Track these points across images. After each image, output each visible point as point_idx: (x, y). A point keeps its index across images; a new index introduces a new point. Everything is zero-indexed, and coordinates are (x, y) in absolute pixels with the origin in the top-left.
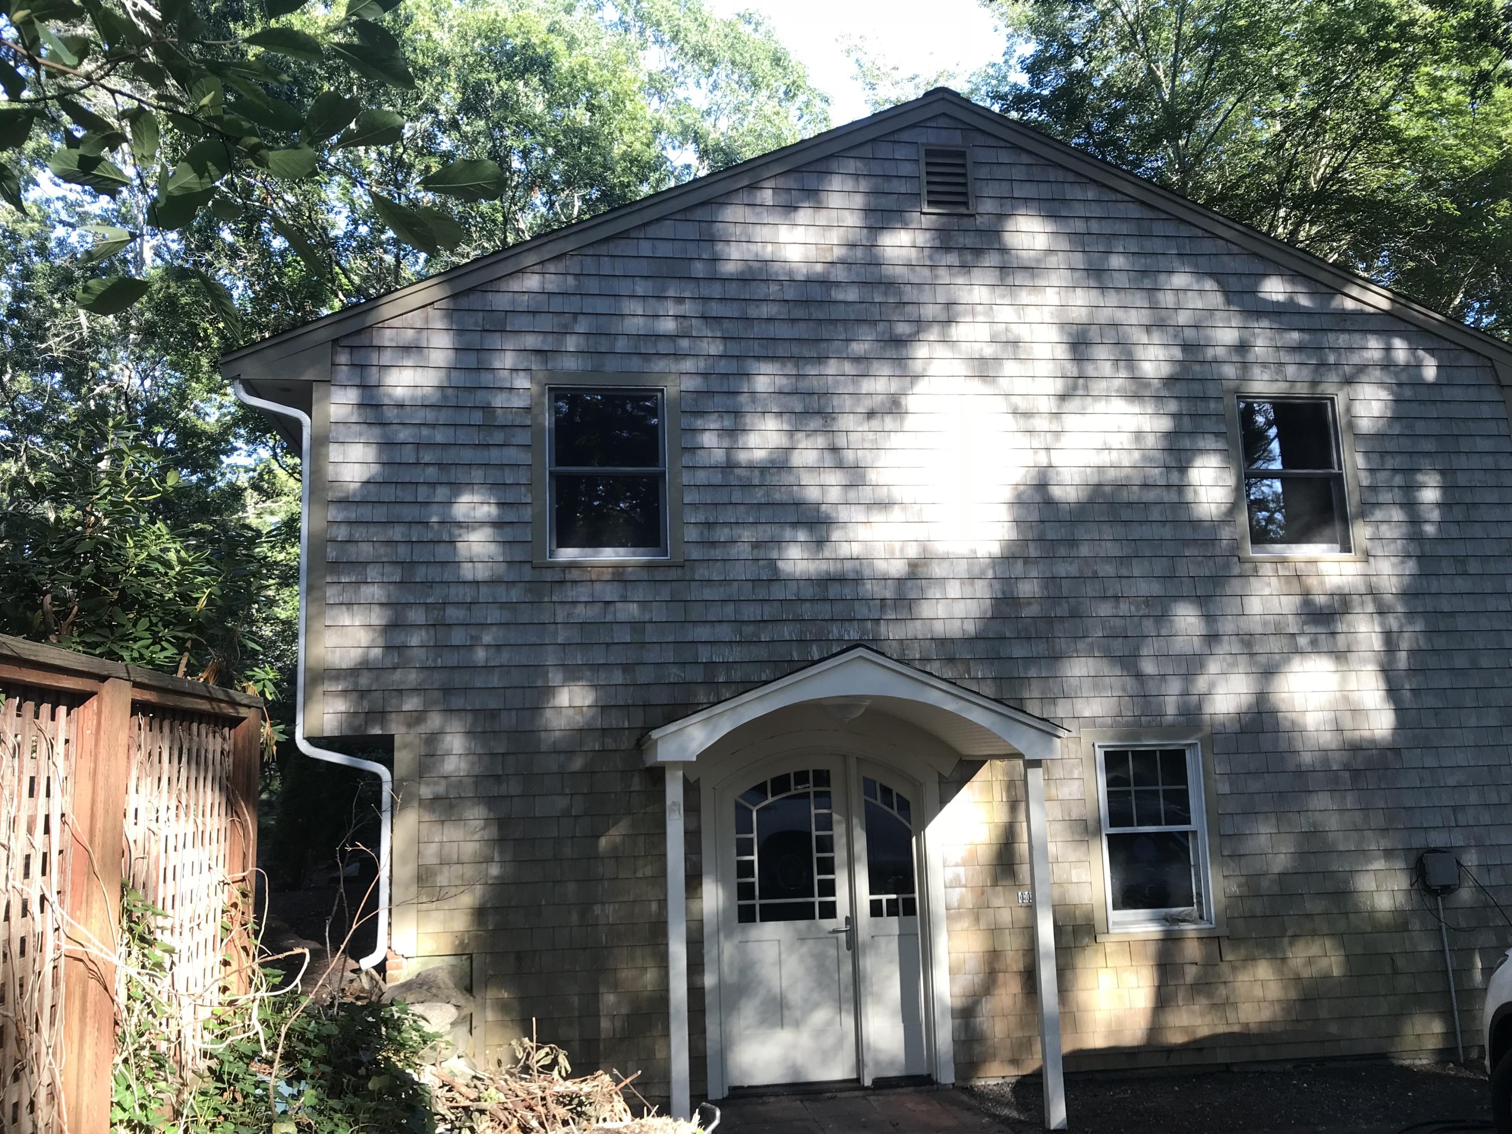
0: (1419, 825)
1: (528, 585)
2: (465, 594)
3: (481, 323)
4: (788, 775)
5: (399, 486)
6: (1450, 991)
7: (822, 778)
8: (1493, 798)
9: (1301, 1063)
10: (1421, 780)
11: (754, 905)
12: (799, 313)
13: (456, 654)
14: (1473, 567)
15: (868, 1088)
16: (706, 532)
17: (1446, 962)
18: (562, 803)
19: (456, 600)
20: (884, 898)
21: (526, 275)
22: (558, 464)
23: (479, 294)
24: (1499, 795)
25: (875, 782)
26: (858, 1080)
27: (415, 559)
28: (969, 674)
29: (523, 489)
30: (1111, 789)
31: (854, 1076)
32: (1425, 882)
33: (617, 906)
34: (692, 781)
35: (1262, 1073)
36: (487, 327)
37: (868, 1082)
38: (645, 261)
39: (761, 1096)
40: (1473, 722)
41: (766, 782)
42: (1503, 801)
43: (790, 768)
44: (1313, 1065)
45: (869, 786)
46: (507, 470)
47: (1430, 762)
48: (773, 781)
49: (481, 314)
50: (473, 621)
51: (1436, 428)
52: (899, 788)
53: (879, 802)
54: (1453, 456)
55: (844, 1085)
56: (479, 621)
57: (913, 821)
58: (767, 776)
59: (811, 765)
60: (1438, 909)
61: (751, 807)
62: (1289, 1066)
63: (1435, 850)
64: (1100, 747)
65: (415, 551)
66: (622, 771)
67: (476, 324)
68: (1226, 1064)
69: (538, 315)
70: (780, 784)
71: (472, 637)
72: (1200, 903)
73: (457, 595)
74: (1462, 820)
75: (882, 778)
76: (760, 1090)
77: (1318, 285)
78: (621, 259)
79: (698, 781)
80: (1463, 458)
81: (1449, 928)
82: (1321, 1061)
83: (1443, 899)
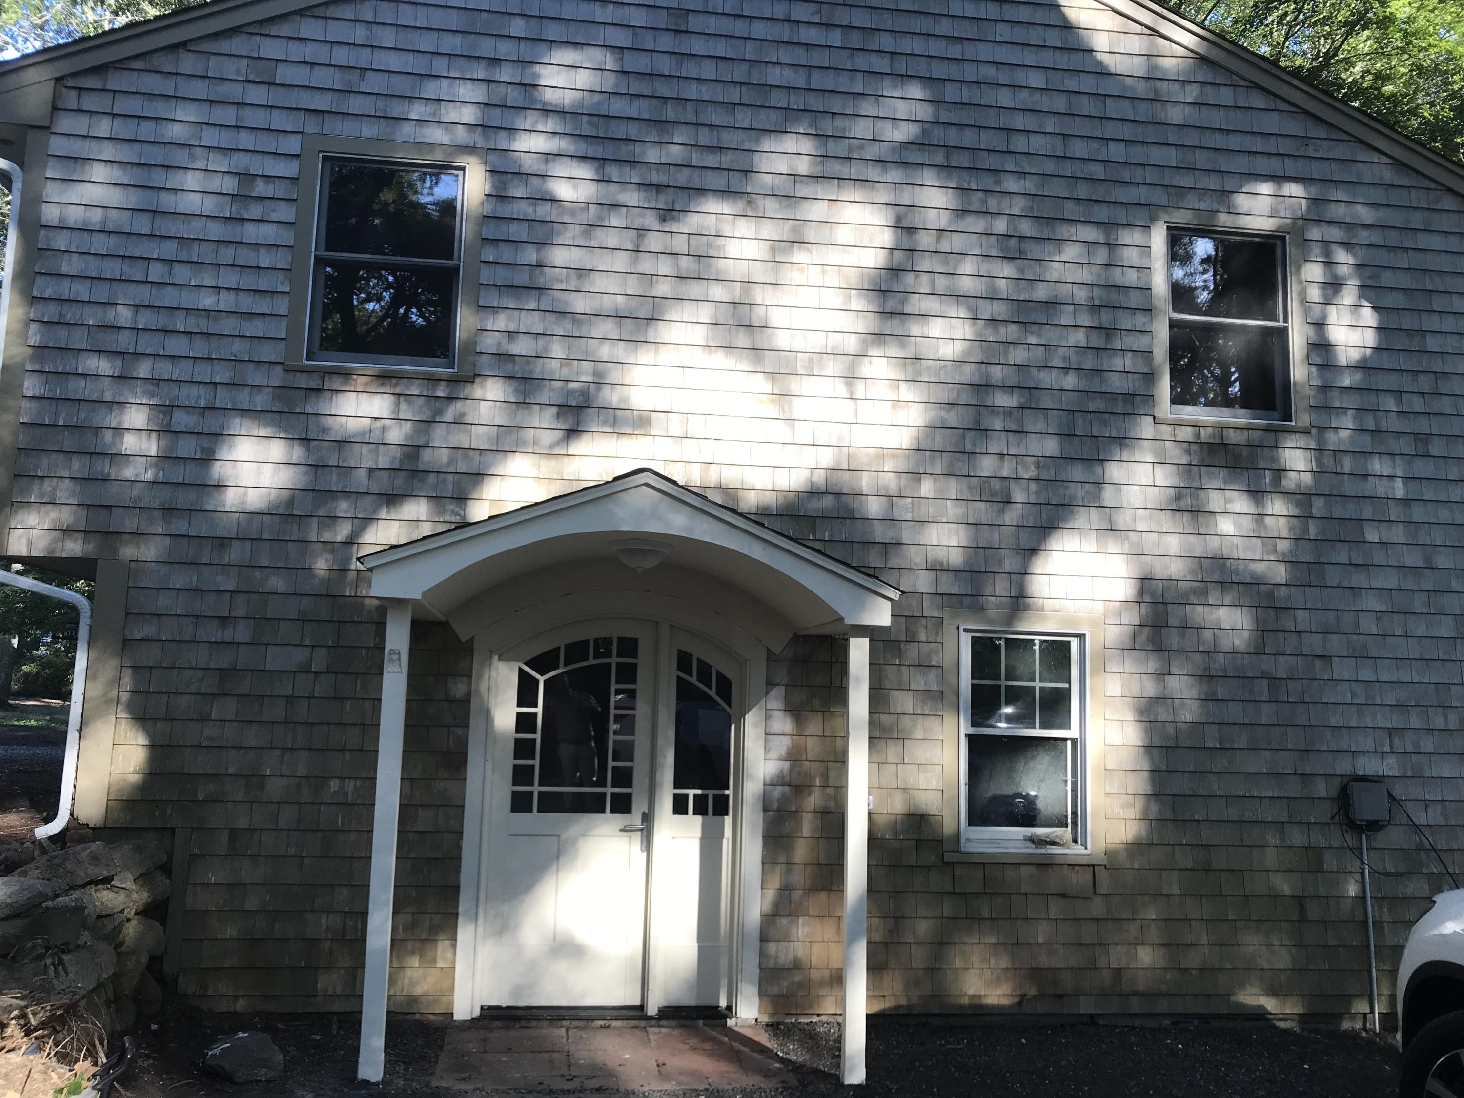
0: (1345, 748)
1: (277, 390)
2: (199, 397)
3: (244, 72)
4: (587, 642)
5: (126, 261)
6: (1368, 947)
7: (629, 647)
8: (1438, 722)
9: (1180, 1020)
10: (1353, 696)
11: (532, 793)
12: (643, 87)
13: (182, 468)
14: (1436, 448)
15: (651, 1018)
16: (505, 341)
17: (1366, 913)
18: (299, 656)
19: (187, 403)
20: (692, 793)
21: (304, 19)
22: (328, 249)
23: (244, 37)
24: (1446, 718)
25: (691, 655)
26: (641, 1008)
27: (139, 350)
28: (814, 534)
29: (281, 275)
30: (976, 682)
31: (637, 1002)
32: (1348, 818)
33: (359, 783)
34: (463, 639)
35: (1133, 1028)
36: (252, 77)
37: (652, 1009)
38: (454, 12)
39: (517, 1019)
40: (1421, 630)
41: (558, 648)
42: (1451, 727)
43: (590, 633)
44: (1196, 1022)
45: (684, 661)
46: (263, 251)
47: (1366, 674)
48: (566, 646)
49: (246, 61)
50: (205, 430)
51: (1405, 281)
52: (719, 664)
53: (694, 680)
54: (1424, 316)
55: (624, 1012)
56: (212, 430)
57: (732, 705)
58: (560, 640)
59: (617, 631)
60: (1361, 849)
61: (537, 676)
62: (1166, 1022)
63: (1364, 779)
64: (966, 630)
65: (141, 340)
66: (377, 623)
67: (238, 72)
68: (1092, 1016)
69: (316, 68)
70: (577, 650)
71: (203, 450)
72: (1075, 824)
73: (189, 397)
74: (1398, 745)
75: (699, 651)
76: (520, 1012)
77: (1278, 101)
78: (425, 9)
79: (471, 640)
80: (1436, 318)
81: (1372, 872)
82: (1205, 1018)
83: (1368, 836)
